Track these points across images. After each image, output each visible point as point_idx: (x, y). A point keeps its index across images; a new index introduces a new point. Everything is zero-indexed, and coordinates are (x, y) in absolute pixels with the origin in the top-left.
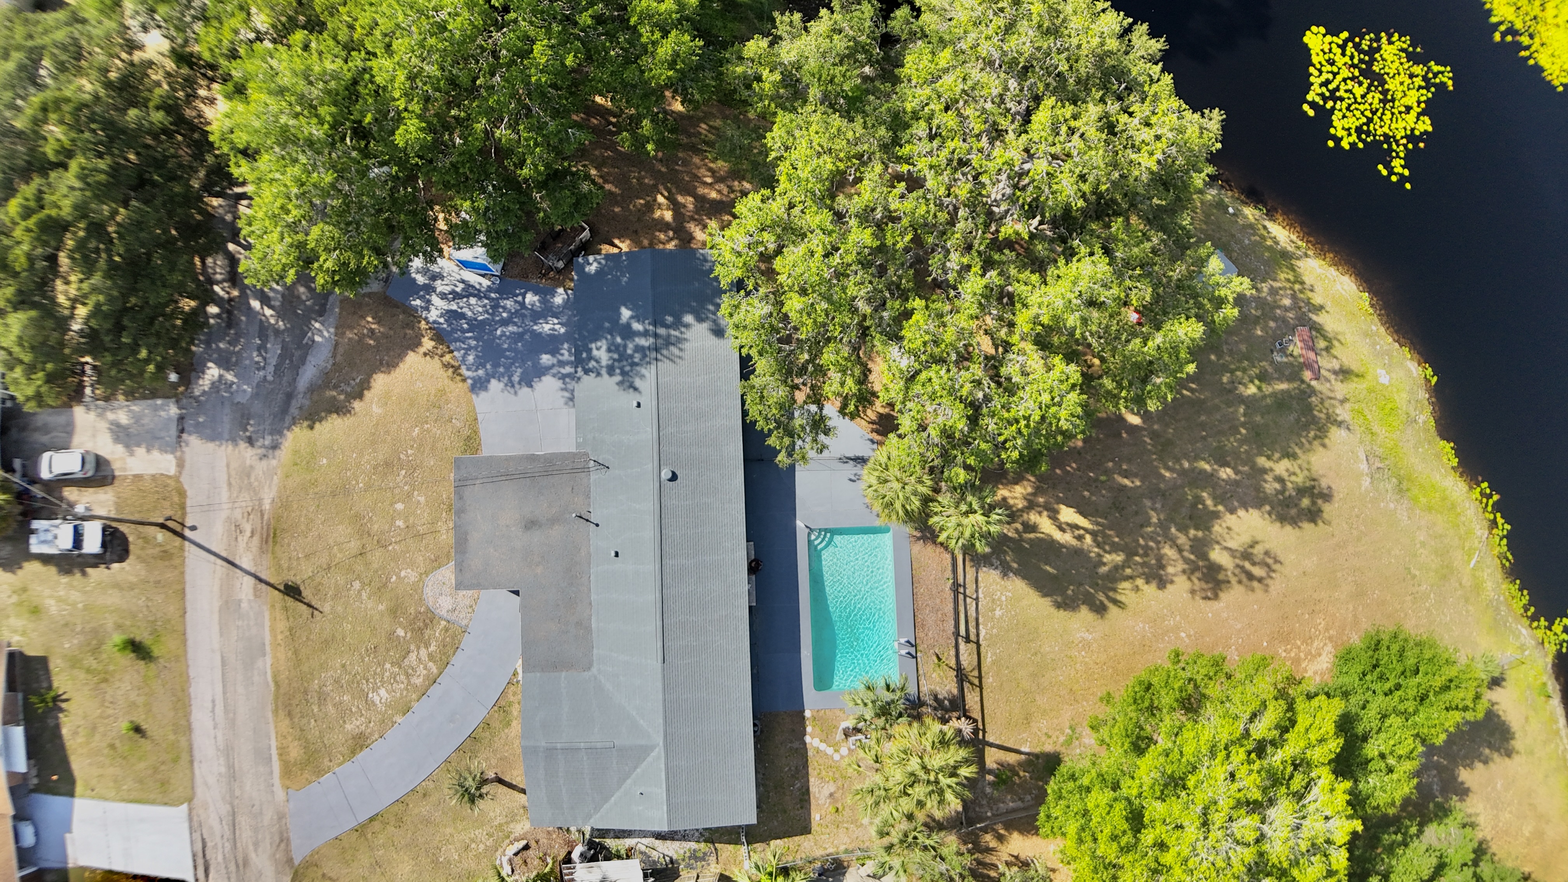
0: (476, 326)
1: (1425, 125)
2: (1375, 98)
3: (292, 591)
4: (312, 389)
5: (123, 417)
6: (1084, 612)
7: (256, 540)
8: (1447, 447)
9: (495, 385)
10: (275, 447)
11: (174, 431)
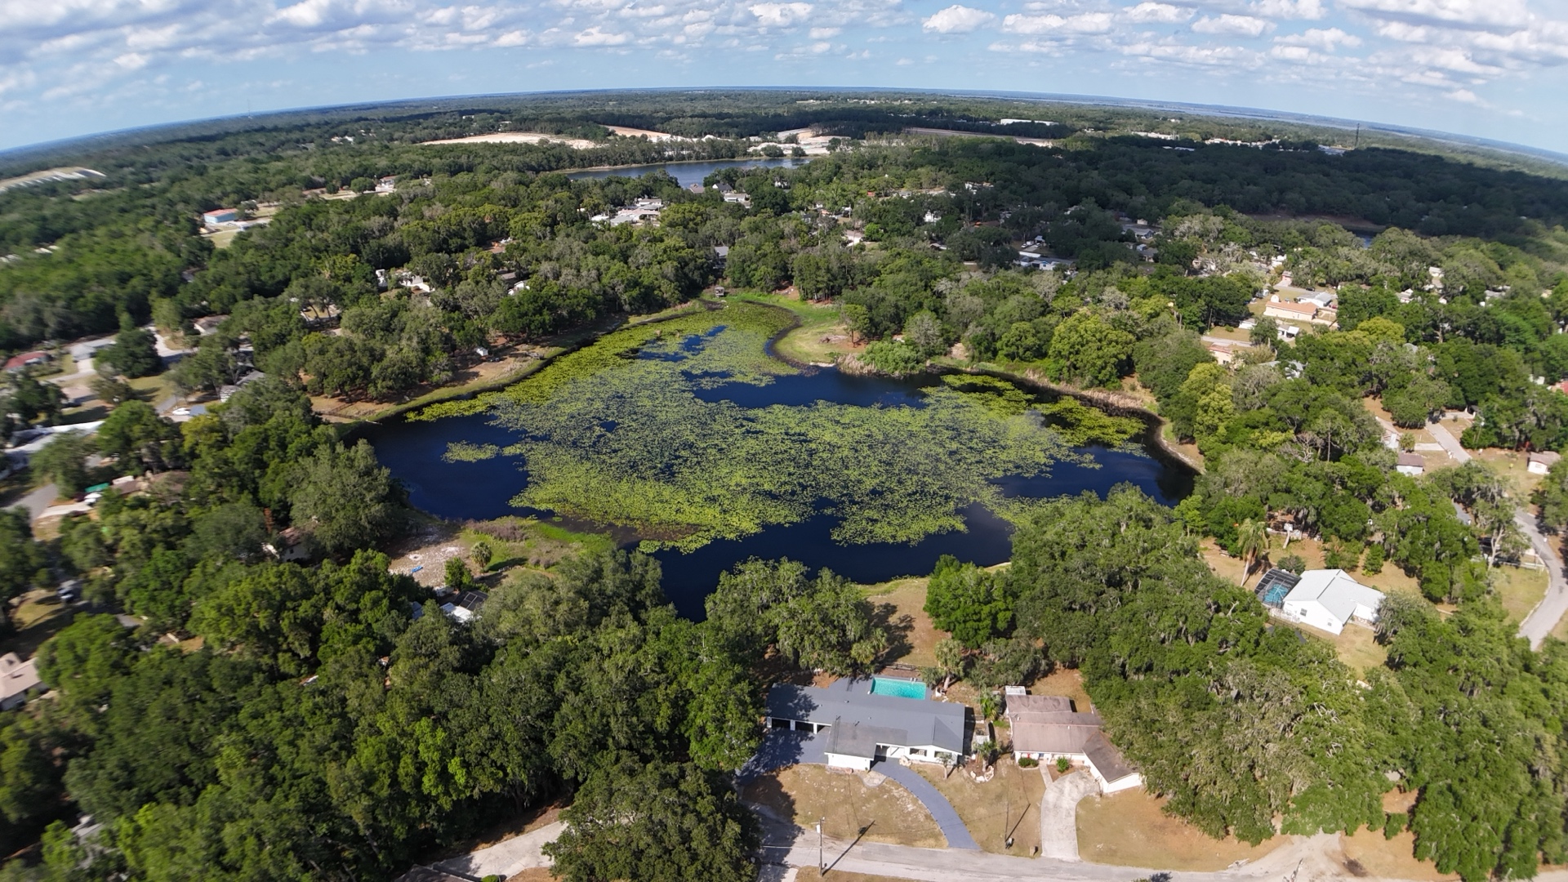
0: (772, 760)
4: (777, 814)
6: (912, 650)
7: (837, 842)
8: (878, 584)
9: (798, 757)
10: (800, 828)
11: (778, 867)
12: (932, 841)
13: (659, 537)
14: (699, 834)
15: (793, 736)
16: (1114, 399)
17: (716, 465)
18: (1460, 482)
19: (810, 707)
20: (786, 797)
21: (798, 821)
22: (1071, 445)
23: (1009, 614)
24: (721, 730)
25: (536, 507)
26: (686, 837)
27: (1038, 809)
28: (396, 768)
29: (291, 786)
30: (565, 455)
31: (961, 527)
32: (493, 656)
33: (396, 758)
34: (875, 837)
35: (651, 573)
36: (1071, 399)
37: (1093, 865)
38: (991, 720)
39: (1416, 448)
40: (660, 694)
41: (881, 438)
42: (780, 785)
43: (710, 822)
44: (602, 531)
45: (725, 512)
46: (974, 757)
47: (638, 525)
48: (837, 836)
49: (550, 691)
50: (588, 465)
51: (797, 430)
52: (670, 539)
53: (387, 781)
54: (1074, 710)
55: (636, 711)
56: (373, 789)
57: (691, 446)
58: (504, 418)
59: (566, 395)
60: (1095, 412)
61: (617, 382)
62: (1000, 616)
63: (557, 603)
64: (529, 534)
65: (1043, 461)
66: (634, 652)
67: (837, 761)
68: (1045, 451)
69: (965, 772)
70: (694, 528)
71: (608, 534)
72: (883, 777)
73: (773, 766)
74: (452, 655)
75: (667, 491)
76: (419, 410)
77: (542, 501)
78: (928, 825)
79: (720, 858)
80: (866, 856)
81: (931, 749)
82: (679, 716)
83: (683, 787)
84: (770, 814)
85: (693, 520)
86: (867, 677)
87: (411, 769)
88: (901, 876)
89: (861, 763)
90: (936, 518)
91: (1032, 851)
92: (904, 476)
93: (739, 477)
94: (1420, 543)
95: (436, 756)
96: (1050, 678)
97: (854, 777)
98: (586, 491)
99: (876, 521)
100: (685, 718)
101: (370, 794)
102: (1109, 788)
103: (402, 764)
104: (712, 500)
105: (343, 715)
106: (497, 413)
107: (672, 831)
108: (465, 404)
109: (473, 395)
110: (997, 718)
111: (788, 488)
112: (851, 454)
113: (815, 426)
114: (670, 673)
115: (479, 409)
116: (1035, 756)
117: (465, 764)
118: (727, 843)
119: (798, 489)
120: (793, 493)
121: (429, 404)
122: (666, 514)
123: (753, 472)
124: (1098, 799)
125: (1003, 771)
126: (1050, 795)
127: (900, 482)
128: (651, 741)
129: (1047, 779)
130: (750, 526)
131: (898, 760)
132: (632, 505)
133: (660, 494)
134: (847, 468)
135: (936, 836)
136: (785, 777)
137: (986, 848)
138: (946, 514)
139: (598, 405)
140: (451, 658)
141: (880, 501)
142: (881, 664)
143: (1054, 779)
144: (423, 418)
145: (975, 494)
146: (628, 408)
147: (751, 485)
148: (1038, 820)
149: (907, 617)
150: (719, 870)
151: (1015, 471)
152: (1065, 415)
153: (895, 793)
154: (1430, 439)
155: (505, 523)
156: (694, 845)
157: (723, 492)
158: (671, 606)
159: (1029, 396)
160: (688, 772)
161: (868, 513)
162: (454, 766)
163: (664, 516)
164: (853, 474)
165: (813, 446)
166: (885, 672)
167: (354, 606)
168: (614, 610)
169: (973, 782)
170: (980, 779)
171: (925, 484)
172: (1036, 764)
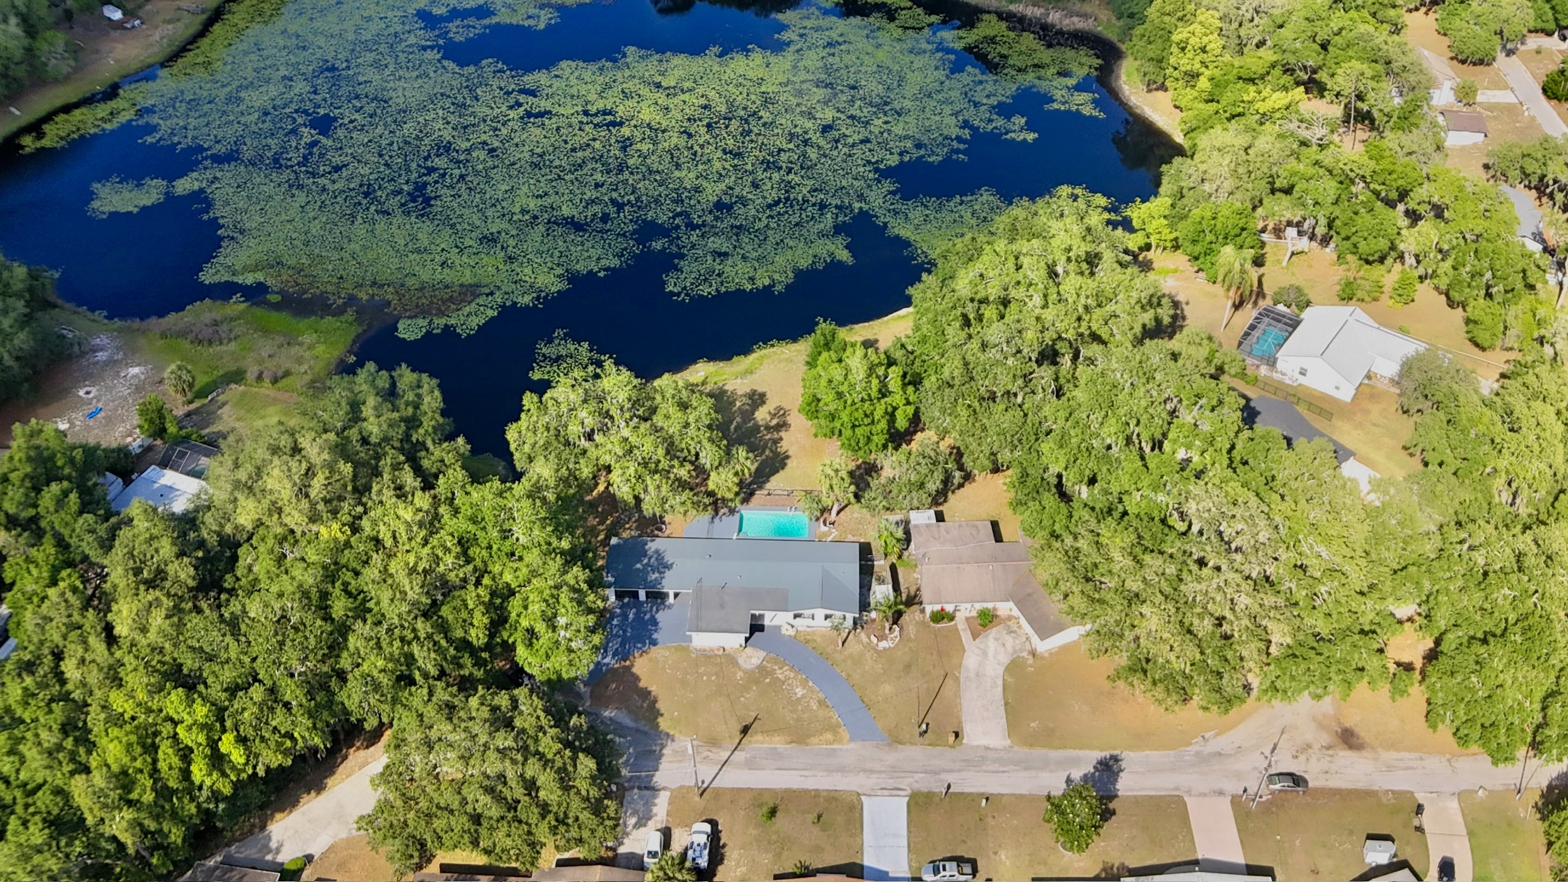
0: (623, 644)
1: (586, 345)
2: (569, 360)
3: (745, 730)
4: (636, 720)
5: (632, 821)
6: (788, 461)
7: (714, 750)
8: (735, 358)
9: (655, 636)
10: (668, 735)
11: (646, 792)
12: (829, 736)
13: (422, 312)
14: (546, 780)
15: (647, 607)
16: (1055, 17)
17: (488, 179)
18: (1531, 167)
19: (663, 566)
20: (646, 693)
21: (663, 723)
22: (993, 101)
23: (910, 410)
24: (554, 628)
25: (239, 279)
26: (531, 786)
27: (957, 680)
28: (155, 761)
29: (27, 806)
30: (267, 184)
31: (844, 255)
32: (235, 558)
33: (152, 749)
34: (759, 737)
35: (427, 399)
36: (994, 18)
37: (1026, 750)
38: (893, 559)
39: (1479, 98)
40: (471, 596)
41: (723, 109)
42: (637, 679)
43: (559, 763)
44: (340, 312)
45: (511, 259)
46: (873, 615)
47: (389, 294)
48: (713, 742)
49: (328, 618)
50: (301, 198)
51: (600, 105)
52: (441, 313)
53: (149, 783)
54: (998, 538)
55: (444, 628)
56: (134, 796)
57: (448, 148)
58: (165, 126)
59: (250, 75)
60: (1028, 40)
61: (321, 41)
62: (899, 414)
63: (309, 473)
64: (239, 328)
65: (955, 132)
66: (426, 542)
67: (702, 640)
68: (956, 114)
69: (863, 636)
70: (470, 292)
71: (350, 315)
72: (762, 654)
73: (624, 655)
74: (183, 572)
75: (424, 231)
76: (36, 128)
77: (246, 269)
78: (822, 713)
79: (576, 804)
80: (751, 764)
81: (820, 613)
82: (499, 621)
83: (518, 723)
84: (627, 721)
85: (468, 278)
86: (732, 511)
87: (176, 761)
88: (795, 787)
89: (734, 641)
90: (809, 243)
91: (952, 738)
92: (760, 175)
93: (525, 200)
94: (1464, 271)
95: (202, 738)
96: (968, 488)
97: (729, 659)
98: (307, 244)
99: (726, 254)
100: (506, 620)
101: (130, 803)
102: (1044, 646)
103: (161, 755)
104: (490, 240)
105: (66, 697)
106: (155, 120)
107: (513, 783)
108: (102, 110)
109: (112, 92)
110: (900, 557)
111: (596, 209)
112: (682, 142)
113: (626, 95)
114: (478, 563)
115: (125, 117)
116: (949, 608)
117: (242, 740)
118: (583, 785)
119: (611, 210)
120: (605, 218)
121: (49, 118)
122: (428, 273)
123: (544, 187)
124: (1031, 661)
125: (911, 630)
126: (971, 660)
127: (755, 186)
128: (467, 661)
129: (966, 636)
130: (551, 282)
131: (779, 628)
132: (375, 261)
133: (414, 238)
134: (678, 166)
135: (833, 728)
136: (642, 666)
137: (895, 740)
138: (822, 235)
139: (301, 87)
140: (183, 576)
141: (730, 221)
142: (747, 490)
143: (975, 636)
144: (46, 142)
145: (861, 197)
146: (344, 90)
147: (544, 210)
148: (957, 695)
149: (780, 408)
150: (577, 819)
151: (916, 154)
152: (986, 48)
153: (779, 674)
154: (1500, 84)
155: (201, 313)
156: (542, 794)
157: (505, 225)
158: (461, 440)
159: (934, 18)
160: (522, 699)
161: (716, 243)
162: (227, 744)
163: (425, 276)
164: (688, 176)
165: (626, 131)
166: (755, 500)
167: (32, 512)
168: (386, 463)
169: (875, 649)
170: (883, 644)
171: (789, 187)
172: (952, 618)
